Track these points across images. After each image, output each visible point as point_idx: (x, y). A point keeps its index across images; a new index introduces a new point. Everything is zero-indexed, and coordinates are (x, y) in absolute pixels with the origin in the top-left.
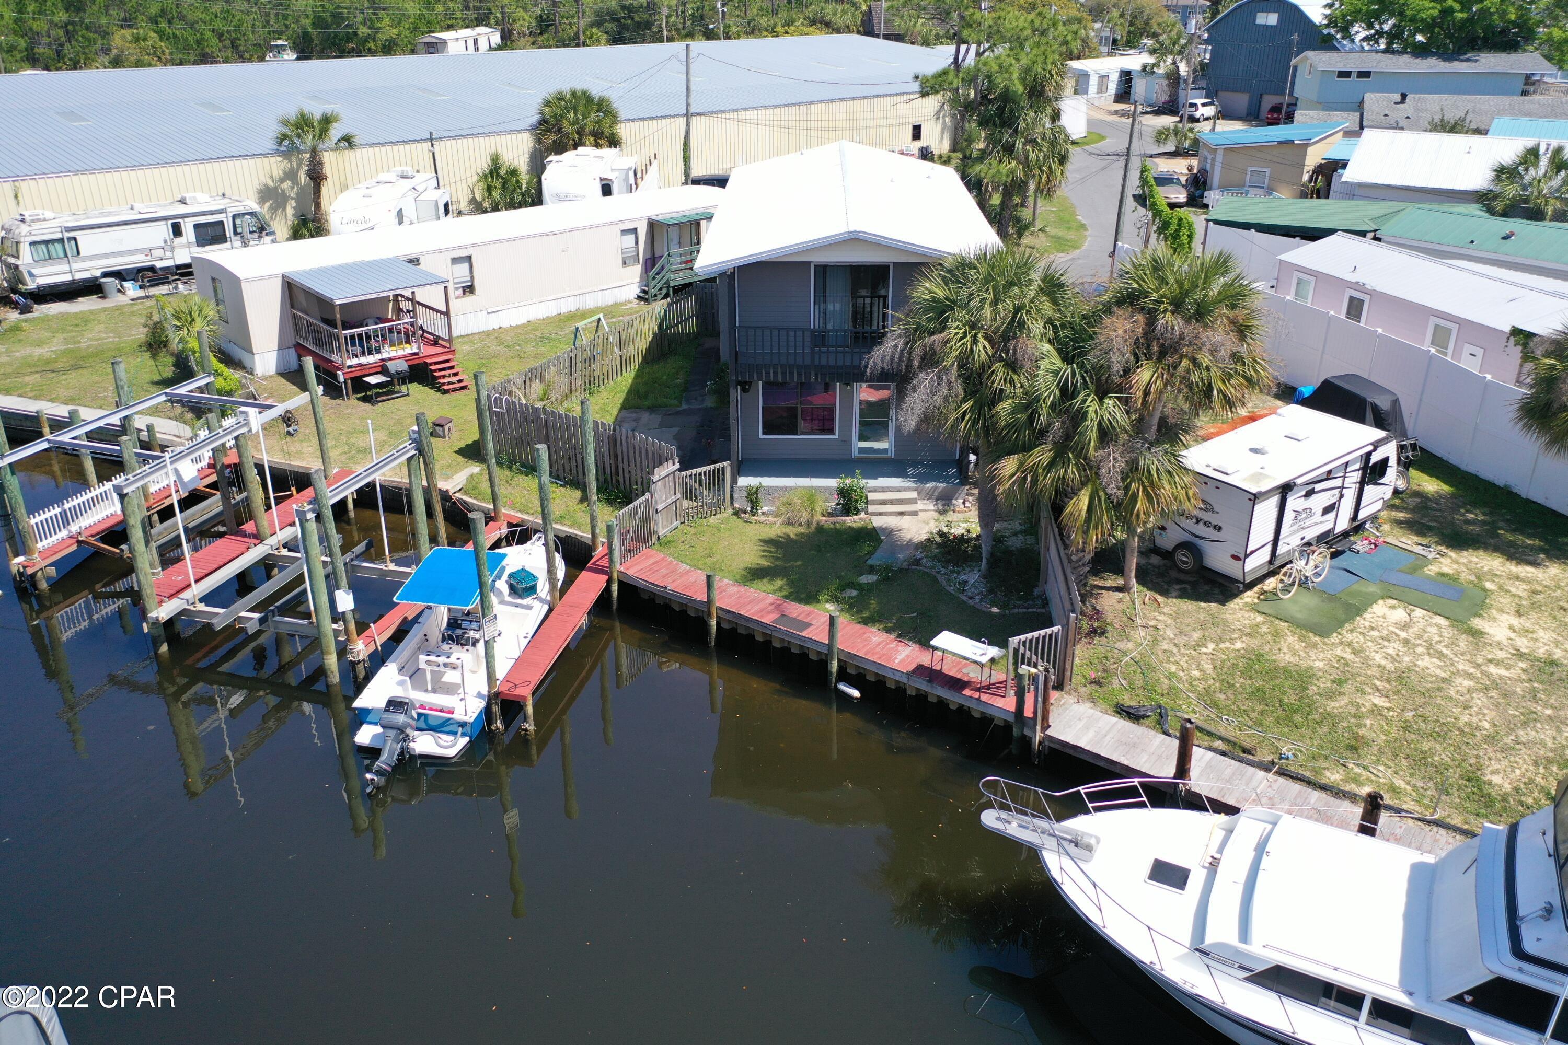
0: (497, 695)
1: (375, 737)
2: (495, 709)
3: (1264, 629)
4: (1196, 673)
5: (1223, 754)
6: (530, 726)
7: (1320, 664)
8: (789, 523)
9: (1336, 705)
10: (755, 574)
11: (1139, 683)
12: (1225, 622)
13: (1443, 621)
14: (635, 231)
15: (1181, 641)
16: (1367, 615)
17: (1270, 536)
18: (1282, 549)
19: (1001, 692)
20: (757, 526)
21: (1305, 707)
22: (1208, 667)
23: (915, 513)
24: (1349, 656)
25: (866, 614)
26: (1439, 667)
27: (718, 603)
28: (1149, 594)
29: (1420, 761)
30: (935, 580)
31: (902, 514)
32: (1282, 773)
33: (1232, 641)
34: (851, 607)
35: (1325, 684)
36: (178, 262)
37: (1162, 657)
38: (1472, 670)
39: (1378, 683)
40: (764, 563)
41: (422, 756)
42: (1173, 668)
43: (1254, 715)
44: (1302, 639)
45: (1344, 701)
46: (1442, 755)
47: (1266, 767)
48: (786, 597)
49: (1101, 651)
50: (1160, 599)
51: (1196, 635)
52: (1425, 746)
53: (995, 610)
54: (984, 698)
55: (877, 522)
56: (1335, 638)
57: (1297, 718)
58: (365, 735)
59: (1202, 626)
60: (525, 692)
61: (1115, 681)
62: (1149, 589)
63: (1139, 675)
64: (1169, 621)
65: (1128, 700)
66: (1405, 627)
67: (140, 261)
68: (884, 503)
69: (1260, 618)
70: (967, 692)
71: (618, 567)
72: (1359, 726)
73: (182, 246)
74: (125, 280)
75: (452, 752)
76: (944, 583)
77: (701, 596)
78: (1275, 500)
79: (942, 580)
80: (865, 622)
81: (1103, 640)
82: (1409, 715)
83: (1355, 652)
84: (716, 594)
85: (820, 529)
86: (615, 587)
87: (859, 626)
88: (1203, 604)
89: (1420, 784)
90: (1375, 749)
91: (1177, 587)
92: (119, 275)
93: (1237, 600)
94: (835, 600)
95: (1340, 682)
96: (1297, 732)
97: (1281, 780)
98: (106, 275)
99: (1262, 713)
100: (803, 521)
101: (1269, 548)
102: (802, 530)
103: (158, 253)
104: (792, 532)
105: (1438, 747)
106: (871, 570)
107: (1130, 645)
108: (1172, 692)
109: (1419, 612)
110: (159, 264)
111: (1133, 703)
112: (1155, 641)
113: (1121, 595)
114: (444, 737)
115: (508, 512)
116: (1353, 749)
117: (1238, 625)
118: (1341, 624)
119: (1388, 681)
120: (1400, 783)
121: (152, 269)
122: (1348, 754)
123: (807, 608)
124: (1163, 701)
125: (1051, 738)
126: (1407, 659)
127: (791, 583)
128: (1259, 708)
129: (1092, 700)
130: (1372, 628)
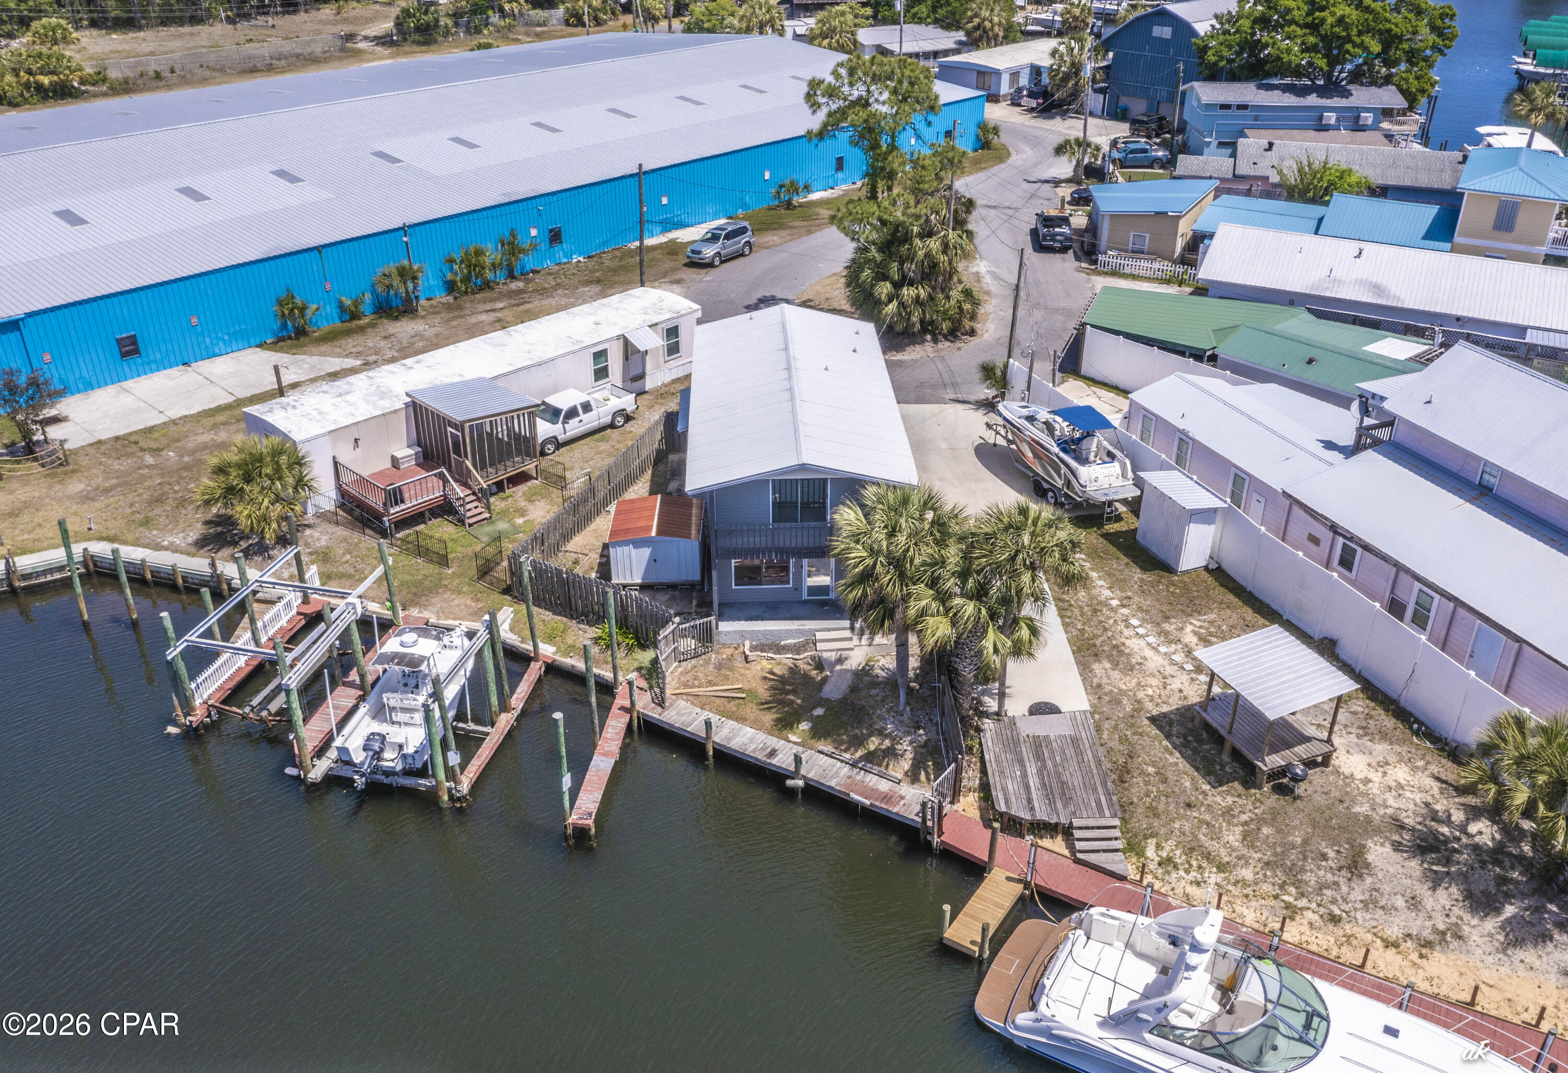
23: (851, 649)
27: (714, 739)
31: (842, 650)
60: (590, 821)
68: (828, 641)
71: (638, 708)
77: (701, 733)
84: (712, 733)
86: (636, 722)
106: (821, 704)
115: (545, 652)
125: (944, 843)
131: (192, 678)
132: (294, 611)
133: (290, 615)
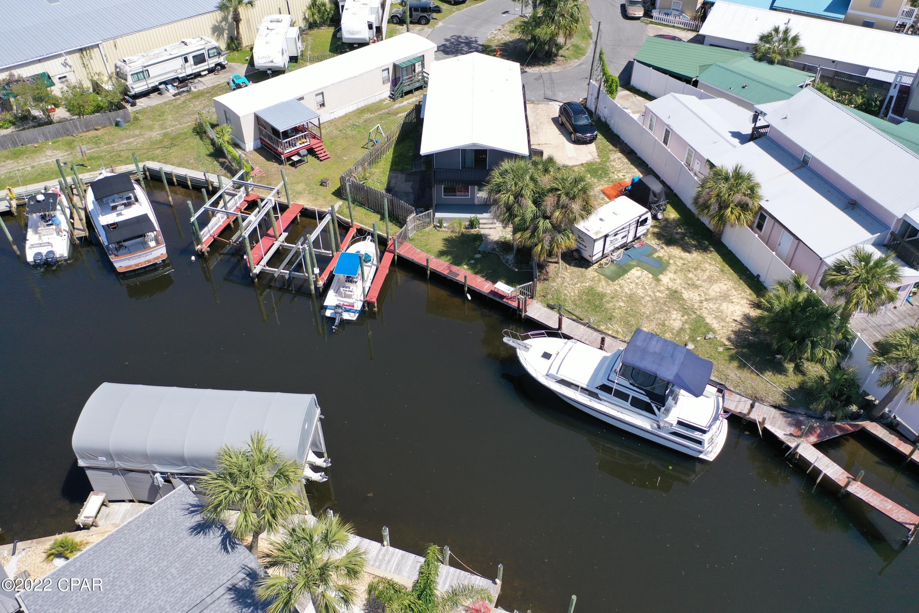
0: (366, 301)
1: (331, 314)
2: (366, 304)
3: (596, 278)
4: (573, 294)
5: (574, 320)
6: (376, 309)
7: (609, 292)
8: (452, 232)
9: (609, 306)
10: (442, 254)
11: (555, 297)
12: (585, 276)
13: (650, 276)
14: (388, 69)
15: (571, 282)
16: (629, 274)
17: (602, 249)
18: (605, 252)
19: (514, 300)
20: (442, 233)
21: (600, 306)
22: (576, 292)
23: (495, 228)
24: (618, 289)
25: (476, 270)
26: (643, 293)
27: (430, 266)
28: (565, 264)
29: (627, 323)
30: (499, 258)
31: (491, 228)
32: (589, 327)
33: (586, 283)
34: (472, 267)
35: (608, 298)
36: (188, 74)
37: (564, 288)
38: (651, 294)
39: (623, 298)
40: (444, 249)
41: (346, 320)
42: (566, 292)
43: (586, 308)
44: (607, 282)
45: (612, 304)
46: (633, 322)
47: (584, 325)
48: (451, 263)
49: (546, 286)
50: (568, 266)
51: (576, 280)
52: (629, 319)
53: (516, 270)
54: (509, 302)
55: (483, 232)
56: (616, 282)
57: (597, 309)
58: (328, 313)
59: (578, 278)
60: (374, 300)
61: (549, 296)
62: (565, 263)
63: (556, 295)
64: (569, 275)
65: (551, 303)
66: (638, 278)
67: (172, 75)
68: (485, 224)
69: (596, 274)
70: (505, 300)
71: (397, 251)
72: (613, 312)
73: (188, 66)
74: (167, 84)
75: (355, 318)
76: (502, 259)
77: (425, 263)
78: (602, 240)
79: (501, 257)
80: (476, 273)
81: (547, 282)
82: (629, 309)
83: (621, 287)
84: (429, 264)
85: (463, 234)
86: (396, 257)
87: (474, 275)
88: (580, 269)
89: (625, 330)
90: (616, 319)
91: (574, 262)
92: (165, 83)
93: (591, 267)
94: (467, 264)
95: (612, 298)
96: (597, 314)
97: (588, 329)
98: (160, 84)
99: (588, 307)
100: (457, 231)
101: (601, 252)
102: (457, 235)
103: (179, 71)
104: (453, 235)
105: (633, 319)
106: (479, 253)
107: (555, 284)
108: (565, 300)
109: (645, 272)
110: (180, 76)
111: (553, 304)
112: (563, 283)
113: (556, 265)
114: (351, 313)
115: (357, 224)
116: (610, 319)
117: (589, 277)
118: (619, 277)
119: (627, 297)
120: (620, 330)
121: (177, 78)
122: (608, 321)
123: (458, 268)
124: (561, 303)
125: (527, 316)
126: (634, 290)
127: (453, 258)
128: (588, 306)
129: (542, 302)
130: (629, 278)
131: (201, 230)
132: (243, 200)
133: (241, 201)
